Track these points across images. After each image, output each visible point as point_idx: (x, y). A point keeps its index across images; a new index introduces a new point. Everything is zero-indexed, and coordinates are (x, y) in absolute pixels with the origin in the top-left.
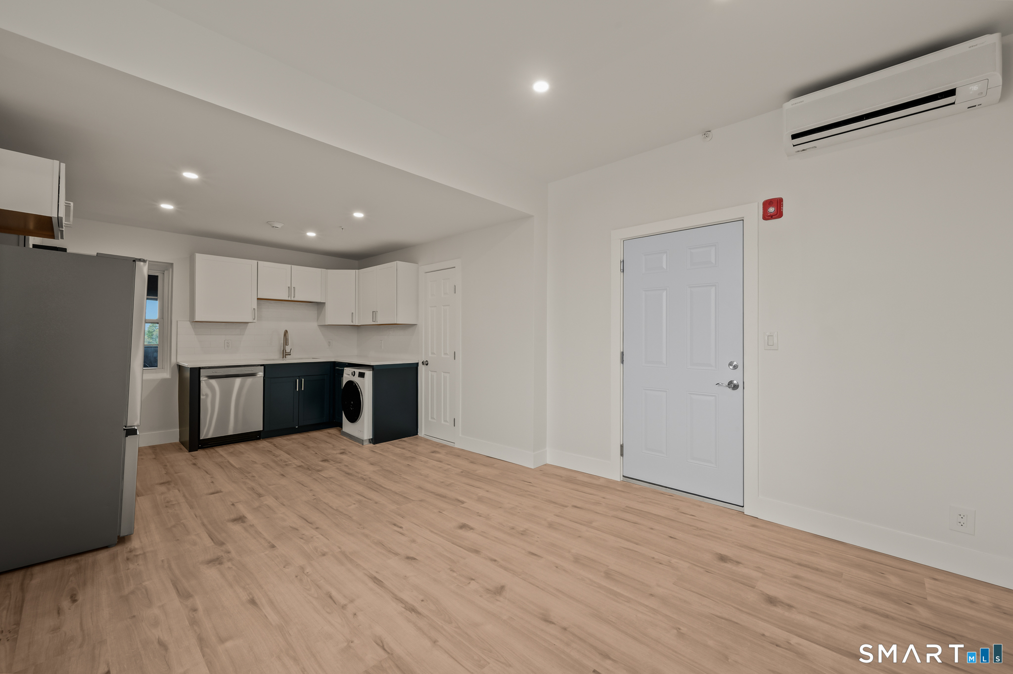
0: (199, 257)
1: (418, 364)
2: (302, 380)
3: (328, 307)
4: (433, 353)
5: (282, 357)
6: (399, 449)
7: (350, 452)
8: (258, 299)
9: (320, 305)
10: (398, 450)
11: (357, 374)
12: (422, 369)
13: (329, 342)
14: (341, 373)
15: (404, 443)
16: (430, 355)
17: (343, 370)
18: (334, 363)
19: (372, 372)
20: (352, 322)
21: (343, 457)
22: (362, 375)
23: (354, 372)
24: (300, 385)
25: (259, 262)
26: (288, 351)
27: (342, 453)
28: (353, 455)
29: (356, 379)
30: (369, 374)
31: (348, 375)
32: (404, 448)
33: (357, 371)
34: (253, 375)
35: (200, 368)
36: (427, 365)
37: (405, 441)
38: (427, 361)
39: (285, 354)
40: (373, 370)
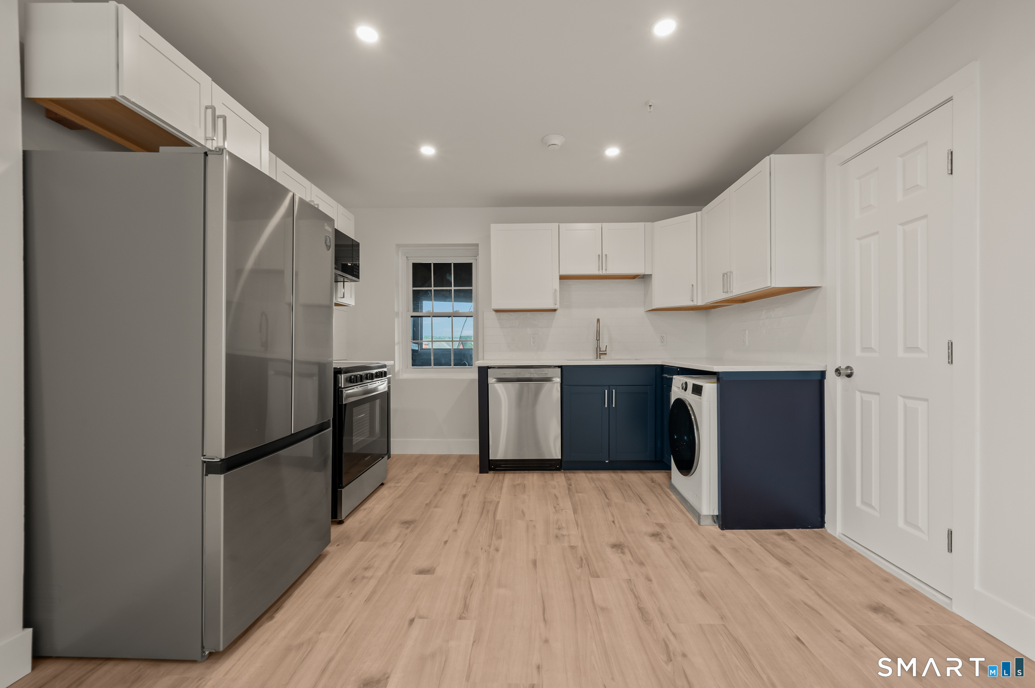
0: (494, 227)
1: (823, 374)
2: (613, 391)
3: (655, 280)
4: (866, 349)
5: (596, 358)
6: (776, 563)
7: (671, 538)
8: (562, 278)
9: (644, 278)
10: (773, 566)
11: (690, 387)
12: (834, 387)
13: (662, 337)
14: (667, 386)
15: (788, 545)
16: (858, 353)
17: (672, 378)
18: (662, 366)
19: (715, 385)
20: (693, 301)
21: (654, 546)
22: (697, 390)
23: (686, 383)
24: (610, 398)
25: (561, 224)
26: (603, 349)
27: (655, 535)
28: (674, 547)
29: (689, 397)
30: (710, 388)
31: (678, 389)
32: (787, 564)
33: (691, 381)
34: (548, 380)
35: (489, 367)
36: (849, 376)
37: (792, 539)
38: (848, 368)
39: (600, 353)
40: (718, 380)
